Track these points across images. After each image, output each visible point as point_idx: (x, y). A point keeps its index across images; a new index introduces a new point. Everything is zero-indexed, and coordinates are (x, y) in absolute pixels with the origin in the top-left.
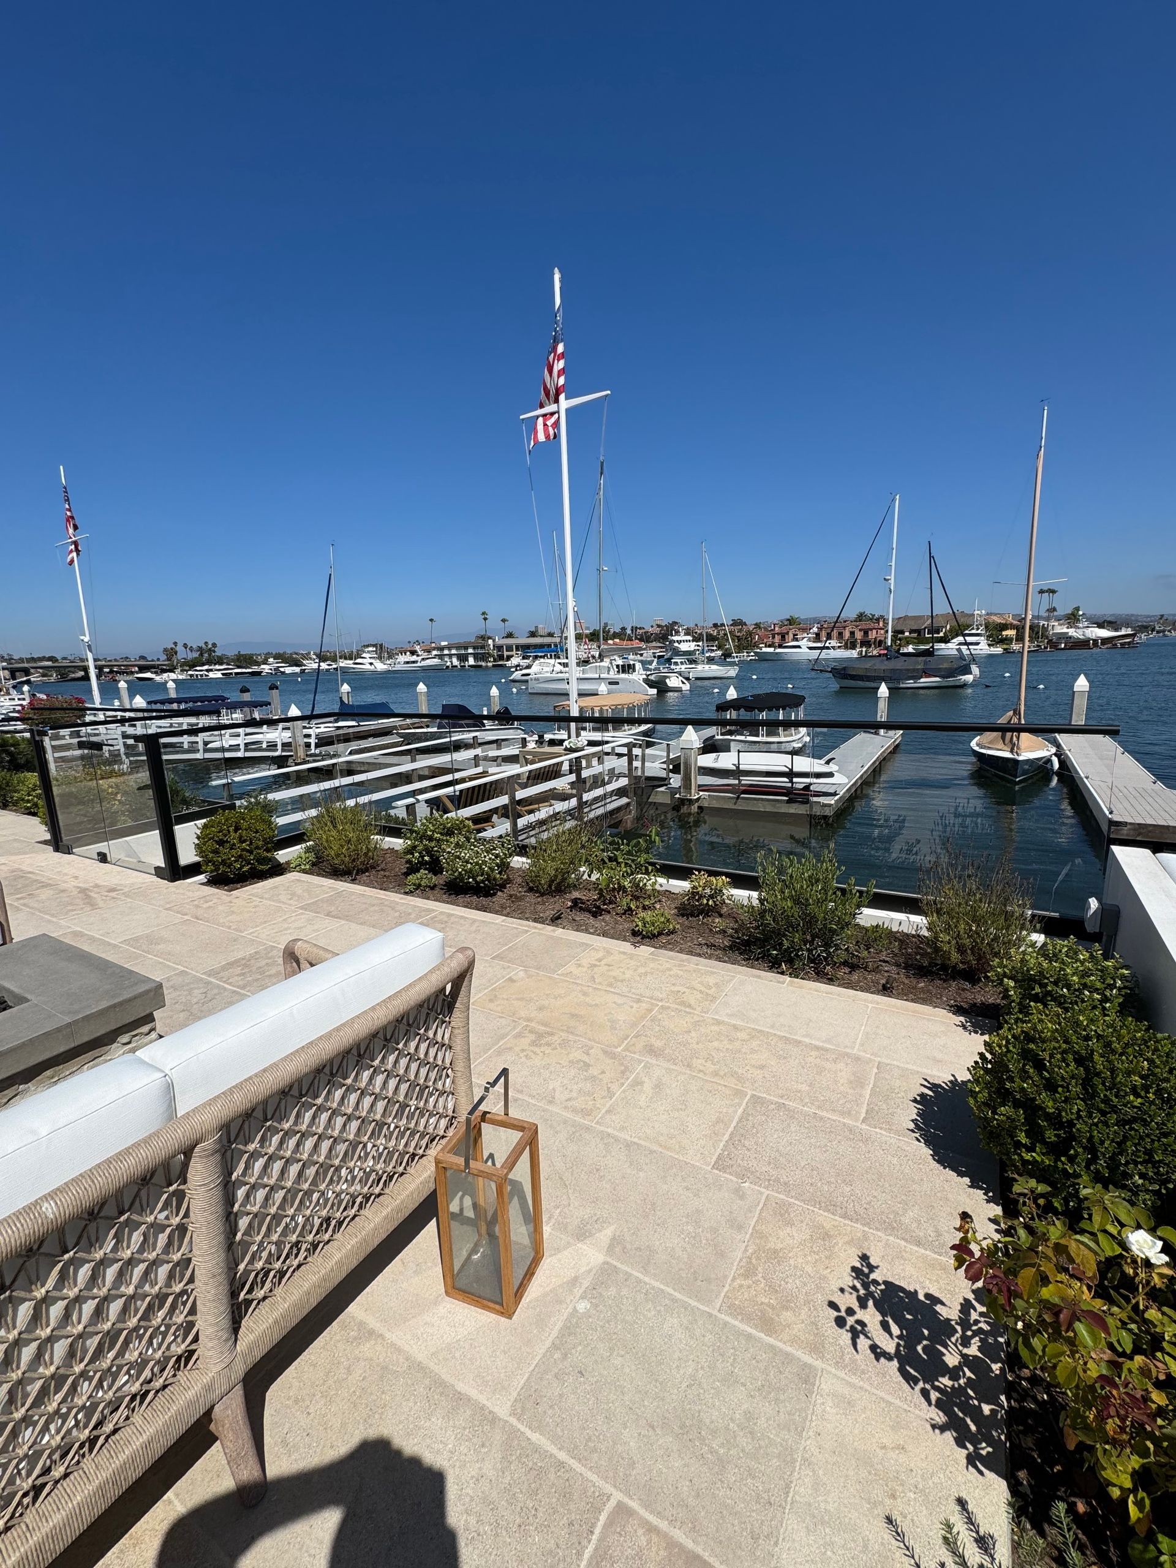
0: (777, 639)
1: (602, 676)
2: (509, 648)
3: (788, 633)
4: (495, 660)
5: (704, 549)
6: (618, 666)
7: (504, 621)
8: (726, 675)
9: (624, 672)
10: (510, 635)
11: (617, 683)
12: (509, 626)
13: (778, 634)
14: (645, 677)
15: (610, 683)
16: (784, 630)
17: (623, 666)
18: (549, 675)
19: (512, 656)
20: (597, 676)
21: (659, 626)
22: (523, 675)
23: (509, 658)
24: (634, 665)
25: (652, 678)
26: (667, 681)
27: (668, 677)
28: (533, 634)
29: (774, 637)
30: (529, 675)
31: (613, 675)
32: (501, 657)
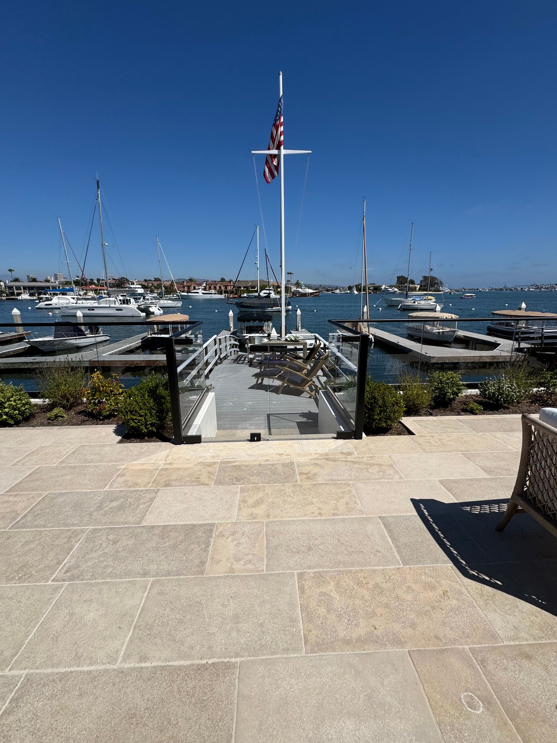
0: (186, 289)
1: (111, 305)
2: (18, 288)
3: (191, 286)
4: (7, 295)
5: (158, 240)
6: (120, 300)
7: (10, 270)
8: (176, 306)
9: (124, 303)
10: (16, 280)
11: (121, 310)
12: (15, 275)
13: (186, 286)
14: (137, 306)
15: (117, 310)
16: (189, 284)
17: (123, 300)
18: (75, 305)
19: (21, 293)
20: (108, 305)
21: (114, 279)
22: (46, 305)
23: (19, 294)
24: (130, 300)
25: (142, 307)
26: (150, 309)
27: (150, 307)
28: (34, 280)
29: (184, 288)
30: (51, 305)
31: (118, 305)
32: (13, 294)
